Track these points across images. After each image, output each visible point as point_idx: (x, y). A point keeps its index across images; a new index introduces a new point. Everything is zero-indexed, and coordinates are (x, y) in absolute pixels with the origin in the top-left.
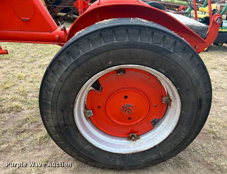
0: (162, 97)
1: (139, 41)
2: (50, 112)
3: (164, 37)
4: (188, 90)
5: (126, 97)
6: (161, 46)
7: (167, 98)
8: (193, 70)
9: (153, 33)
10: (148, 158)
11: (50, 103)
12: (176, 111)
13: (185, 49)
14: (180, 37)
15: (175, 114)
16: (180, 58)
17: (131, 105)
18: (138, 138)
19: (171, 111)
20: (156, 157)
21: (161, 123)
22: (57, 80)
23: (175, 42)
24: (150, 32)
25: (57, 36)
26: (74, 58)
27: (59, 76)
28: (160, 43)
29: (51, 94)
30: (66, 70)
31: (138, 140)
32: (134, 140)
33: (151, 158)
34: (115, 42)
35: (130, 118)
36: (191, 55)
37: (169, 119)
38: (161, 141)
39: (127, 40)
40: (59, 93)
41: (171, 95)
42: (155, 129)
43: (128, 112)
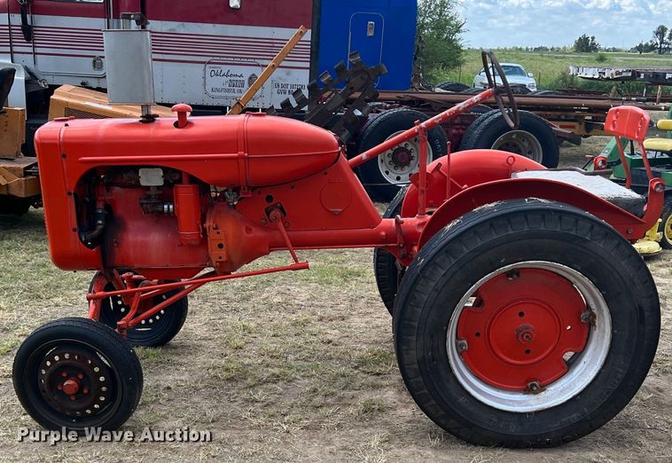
0: (580, 313)
1: (542, 228)
2: (414, 338)
3: (577, 221)
4: (619, 294)
5: (521, 314)
6: (573, 233)
7: (588, 313)
8: (623, 263)
9: (560, 218)
10: (563, 420)
11: (416, 324)
12: (604, 331)
13: (608, 234)
14: (598, 219)
15: (603, 337)
16: (601, 247)
17: (531, 326)
18: (542, 388)
19: (596, 334)
20: (578, 417)
21: (581, 360)
22: (430, 290)
23: (592, 227)
24: (557, 217)
25: (383, 233)
26: (455, 258)
27: (433, 284)
28: (571, 230)
29: (420, 311)
30: (444, 275)
31: (543, 393)
32: (535, 393)
33: (569, 420)
34: (511, 232)
35: (528, 352)
36: (617, 242)
37: (595, 350)
38: (584, 386)
39: (526, 229)
40: (431, 308)
41: (593, 306)
42: (572, 372)
43: (527, 336)
